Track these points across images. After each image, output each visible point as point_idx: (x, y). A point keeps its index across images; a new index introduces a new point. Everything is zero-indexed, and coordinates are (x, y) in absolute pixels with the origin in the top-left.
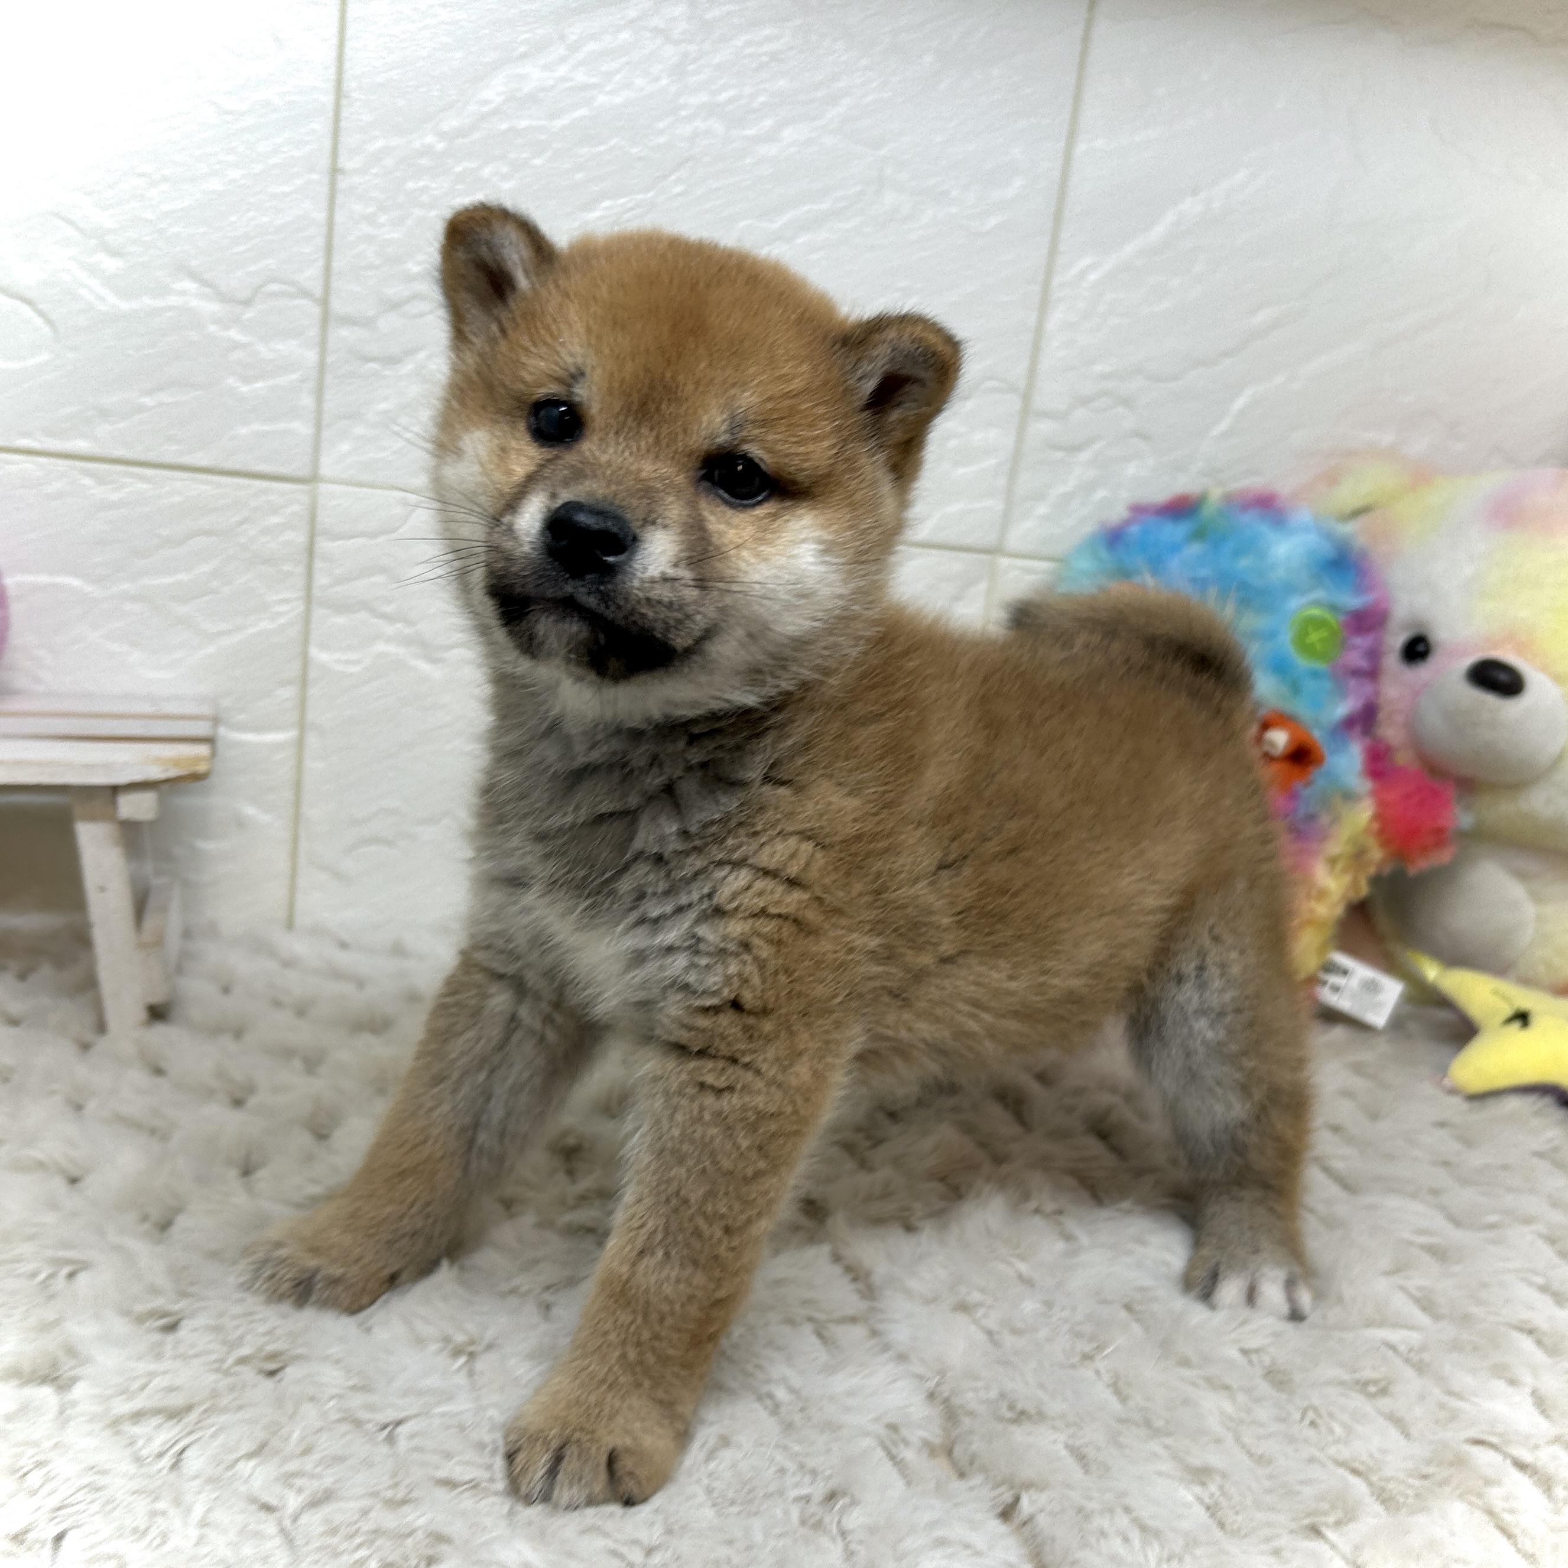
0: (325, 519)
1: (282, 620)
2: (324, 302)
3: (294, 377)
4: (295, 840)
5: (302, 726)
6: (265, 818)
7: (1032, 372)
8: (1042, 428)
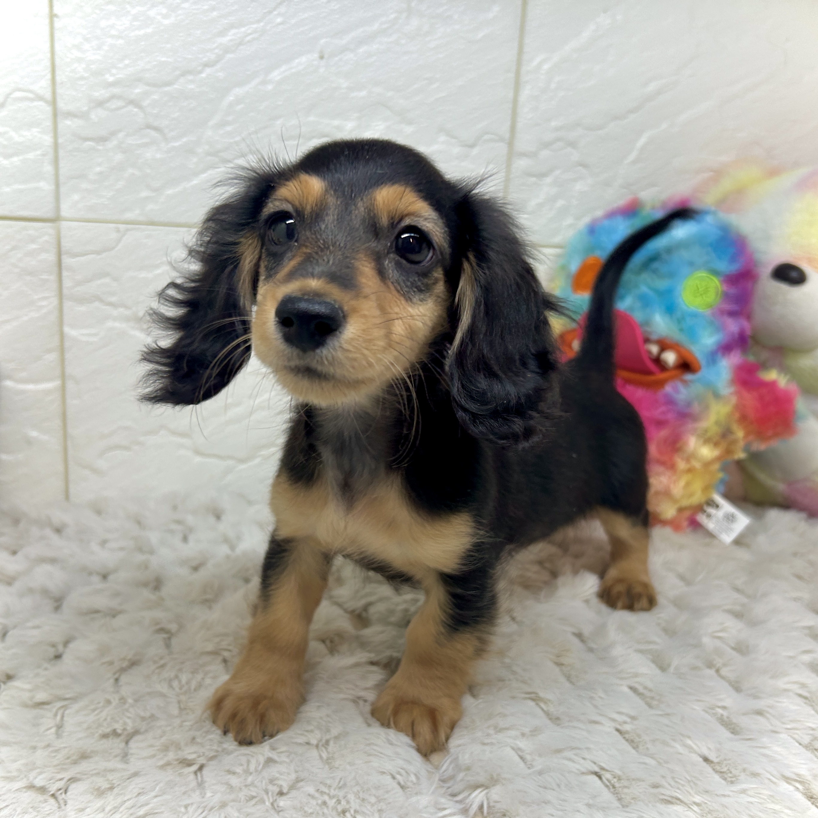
0: (66, 244)
1: (44, 311)
2: (54, 103)
3: (39, 152)
4: (65, 450)
5: (63, 377)
6: (45, 438)
7: (513, 128)
8: (521, 164)
